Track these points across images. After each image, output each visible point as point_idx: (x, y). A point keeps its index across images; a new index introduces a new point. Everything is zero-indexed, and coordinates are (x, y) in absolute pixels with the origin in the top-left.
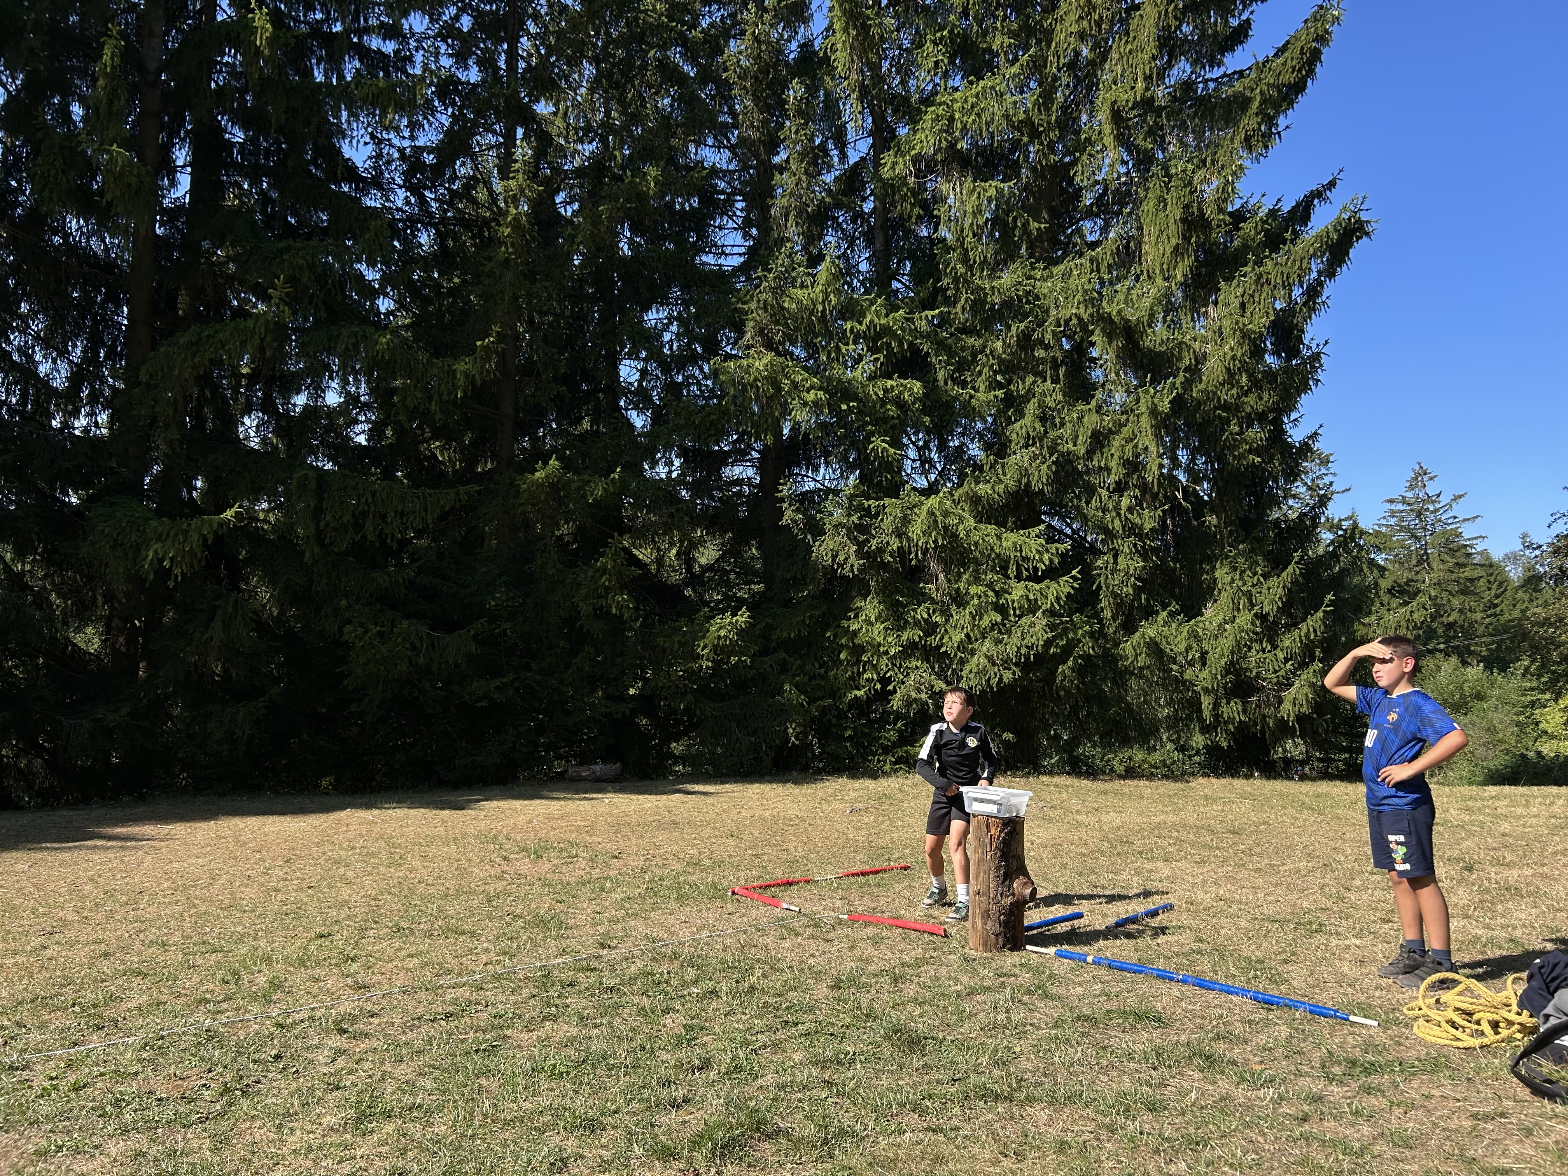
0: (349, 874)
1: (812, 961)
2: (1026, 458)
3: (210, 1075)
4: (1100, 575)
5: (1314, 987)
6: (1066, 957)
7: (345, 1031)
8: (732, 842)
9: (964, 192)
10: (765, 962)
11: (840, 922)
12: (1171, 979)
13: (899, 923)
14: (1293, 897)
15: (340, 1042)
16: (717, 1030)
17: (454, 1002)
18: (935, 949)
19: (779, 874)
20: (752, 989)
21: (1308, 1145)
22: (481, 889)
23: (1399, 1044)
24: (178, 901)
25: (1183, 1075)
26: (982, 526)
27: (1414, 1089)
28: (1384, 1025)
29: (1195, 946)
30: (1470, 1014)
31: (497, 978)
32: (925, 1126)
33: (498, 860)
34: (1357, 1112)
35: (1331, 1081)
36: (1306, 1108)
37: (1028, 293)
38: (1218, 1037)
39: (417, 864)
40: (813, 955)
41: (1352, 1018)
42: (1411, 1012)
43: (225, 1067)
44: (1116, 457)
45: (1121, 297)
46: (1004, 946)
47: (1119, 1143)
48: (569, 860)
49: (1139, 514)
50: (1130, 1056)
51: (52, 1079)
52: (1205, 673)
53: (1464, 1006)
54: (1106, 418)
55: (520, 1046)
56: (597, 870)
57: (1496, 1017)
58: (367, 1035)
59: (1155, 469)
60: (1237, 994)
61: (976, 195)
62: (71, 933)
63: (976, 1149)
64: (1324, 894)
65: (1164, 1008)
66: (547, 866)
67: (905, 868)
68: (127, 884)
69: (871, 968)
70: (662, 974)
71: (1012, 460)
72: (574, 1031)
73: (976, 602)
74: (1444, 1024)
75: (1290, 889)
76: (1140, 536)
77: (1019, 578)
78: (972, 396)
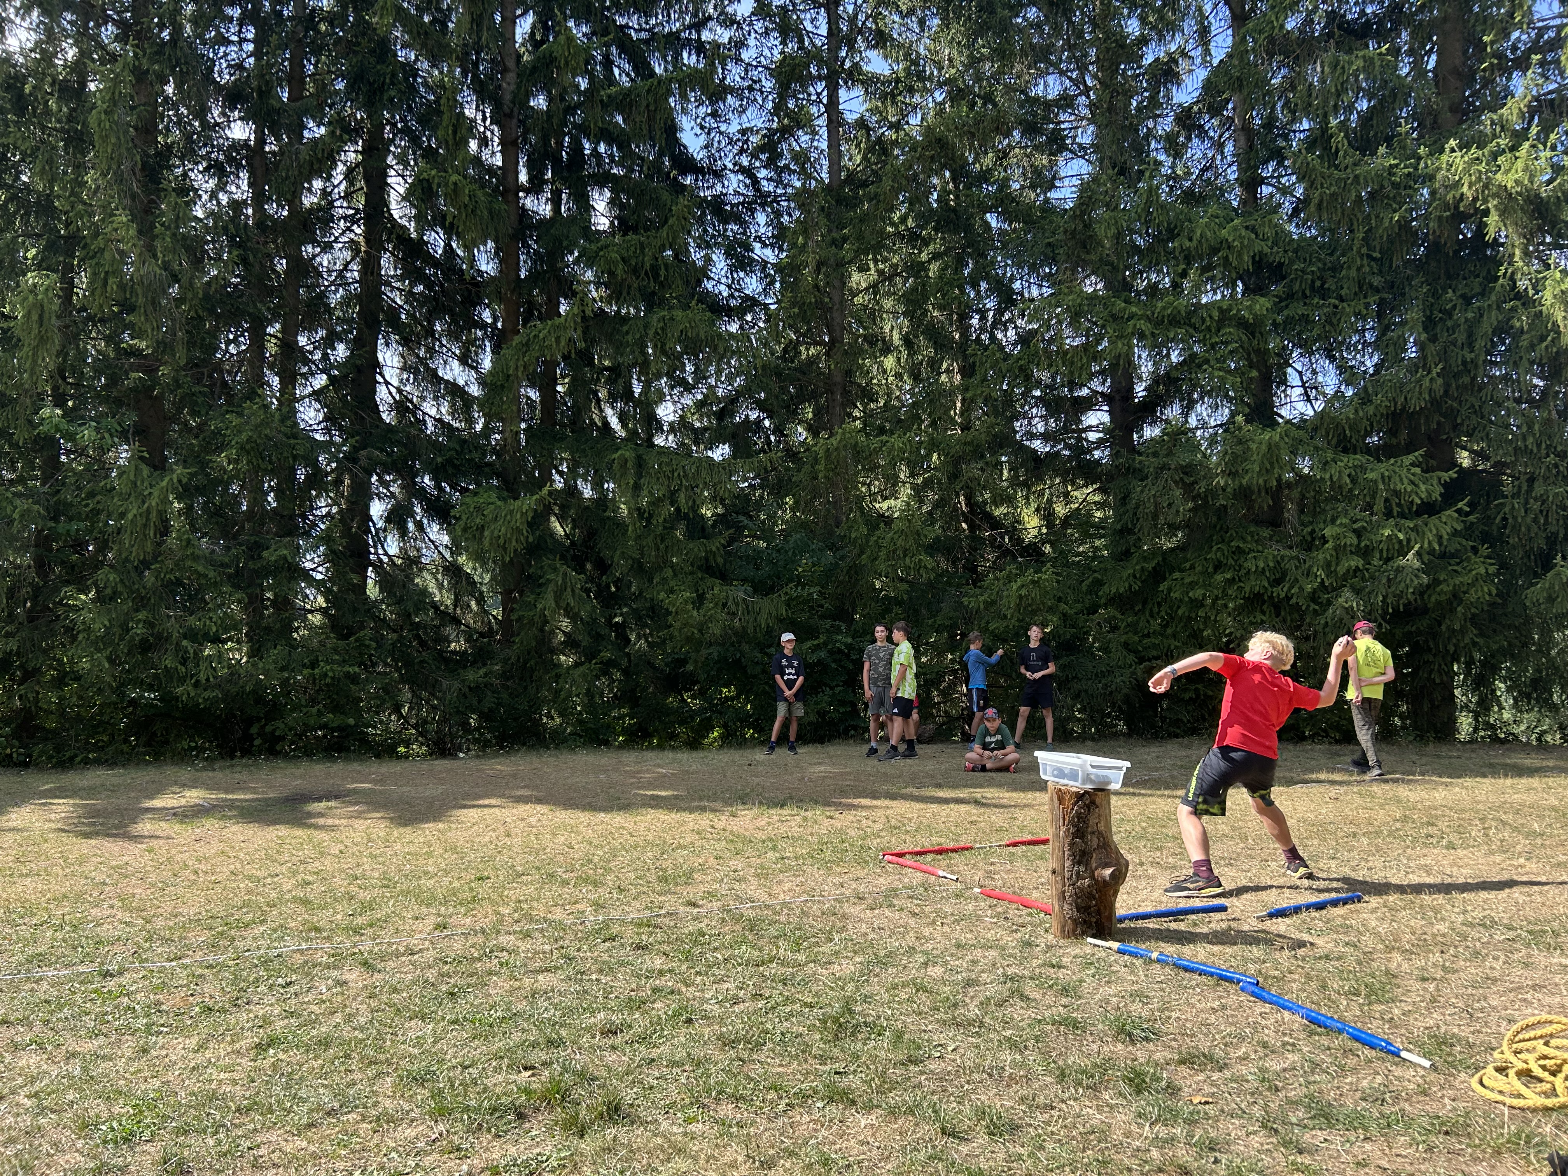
28: (1438, 1068)
41: (1404, 1054)
77: (1389, 514)
78: (1336, 307)
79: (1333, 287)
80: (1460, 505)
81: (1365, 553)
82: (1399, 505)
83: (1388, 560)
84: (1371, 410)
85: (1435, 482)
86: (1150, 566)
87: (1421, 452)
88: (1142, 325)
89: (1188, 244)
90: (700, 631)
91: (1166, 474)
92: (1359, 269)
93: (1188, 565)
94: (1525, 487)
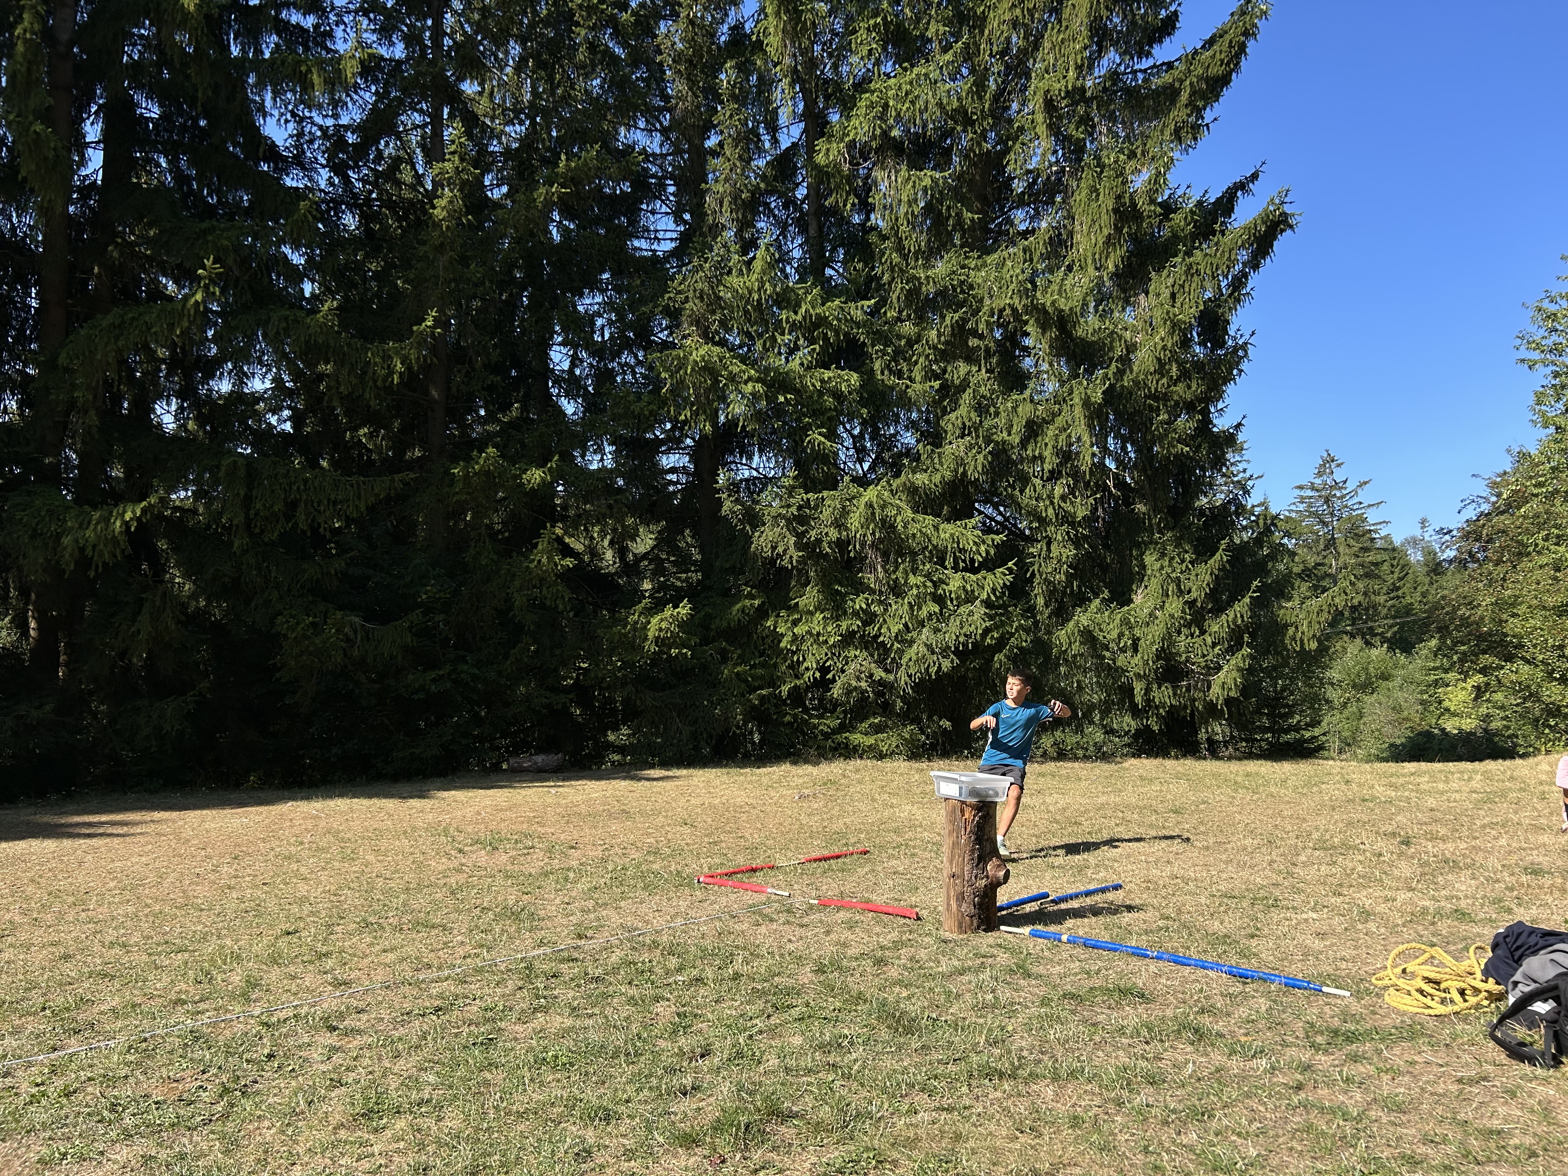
0: (303, 870)
1: (791, 947)
2: (962, 448)
3: (205, 1076)
4: (1032, 564)
5: (1282, 960)
6: (1040, 937)
7: (335, 1029)
8: (687, 830)
9: (899, 180)
10: (745, 948)
11: (811, 907)
12: (1146, 956)
13: (869, 907)
14: (1245, 874)
15: (331, 1039)
16: (710, 1016)
17: (441, 996)
18: (910, 932)
19: (741, 861)
20: (736, 976)
21: (1308, 1113)
22: (442, 882)
23: (1374, 1013)
24: (128, 901)
25: (1175, 1049)
26: (920, 517)
27: (1397, 1056)
28: (1358, 995)
29: (1161, 923)
30: (1438, 983)
31: (479, 971)
32: (937, 1105)
33: (453, 852)
34: (1347, 1079)
35: (1317, 1050)
36: (1299, 1077)
37: (962, 283)
38: (1202, 1011)
39: (371, 858)
40: (790, 941)
41: (1325, 989)
42: (1380, 982)
43: (220, 1068)
44: (1050, 447)
45: (1055, 287)
46: (978, 927)
47: (1128, 1116)
48: (525, 851)
49: (1072, 503)
50: (1121, 1031)
51: (37, 1085)
52: (1136, 660)
53: (1432, 975)
54: (1040, 408)
55: (516, 1039)
56: (557, 861)
57: (1463, 985)
58: (359, 1032)
59: (1088, 458)
60: (1212, 969)
61: (911, 184)
62: (23, 937)
63: (992, 1128)
64: (1273, 871)
65: (1144, 984)
66: (504, 858)
67: (866, 853)
68: (71, 884)
69: (850, 952)
70: (643, 963)
71: (948, 449)
72: (569, 1022)
73: (915, 591)
74: (1414, 993)
75: (1241, 866)
76: (1073, 524)
77: (957, 569)
80: (1010, 564)
81: (940, 600)
82: (964, 561)
91: (781, 523)
93: (792, 604)
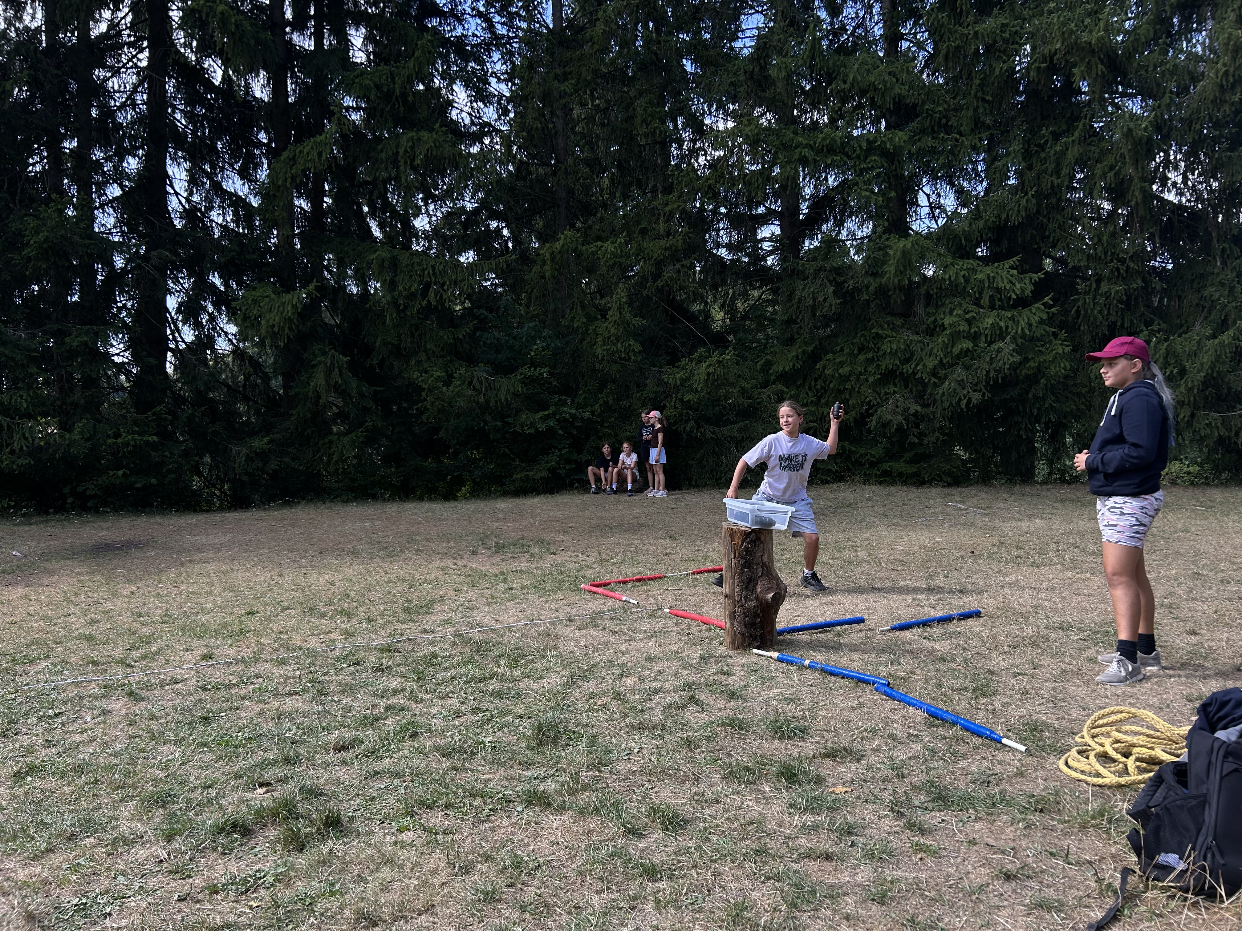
2: (1007, 195)
33: (466, 554)
46: (750, 645)
48: (518, 555)
77: (992, 307)
78: (957, 140)
79: (955, 125)
80: (1046, 299)
81: (975, 338)
82: (1000, 300)
83: (990, 343)
84: (981, 224)
85: (1027, 282)
86: (810, 349)
87: (1018, 257)
88: (806, 152)
89: (843, 86)
90: (450, 404)
91: (822, 275)
92: (976, 109)
93: (838, 348)
94: (1094, 286)
